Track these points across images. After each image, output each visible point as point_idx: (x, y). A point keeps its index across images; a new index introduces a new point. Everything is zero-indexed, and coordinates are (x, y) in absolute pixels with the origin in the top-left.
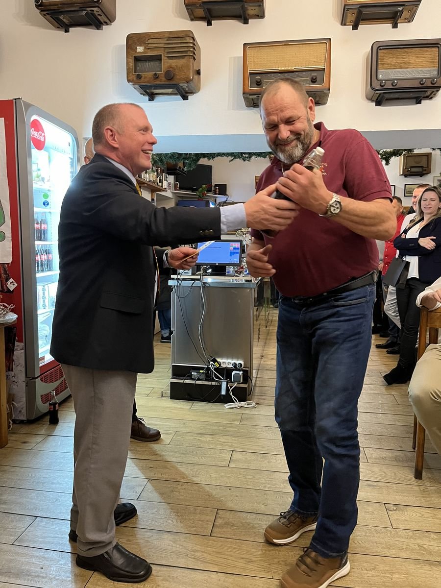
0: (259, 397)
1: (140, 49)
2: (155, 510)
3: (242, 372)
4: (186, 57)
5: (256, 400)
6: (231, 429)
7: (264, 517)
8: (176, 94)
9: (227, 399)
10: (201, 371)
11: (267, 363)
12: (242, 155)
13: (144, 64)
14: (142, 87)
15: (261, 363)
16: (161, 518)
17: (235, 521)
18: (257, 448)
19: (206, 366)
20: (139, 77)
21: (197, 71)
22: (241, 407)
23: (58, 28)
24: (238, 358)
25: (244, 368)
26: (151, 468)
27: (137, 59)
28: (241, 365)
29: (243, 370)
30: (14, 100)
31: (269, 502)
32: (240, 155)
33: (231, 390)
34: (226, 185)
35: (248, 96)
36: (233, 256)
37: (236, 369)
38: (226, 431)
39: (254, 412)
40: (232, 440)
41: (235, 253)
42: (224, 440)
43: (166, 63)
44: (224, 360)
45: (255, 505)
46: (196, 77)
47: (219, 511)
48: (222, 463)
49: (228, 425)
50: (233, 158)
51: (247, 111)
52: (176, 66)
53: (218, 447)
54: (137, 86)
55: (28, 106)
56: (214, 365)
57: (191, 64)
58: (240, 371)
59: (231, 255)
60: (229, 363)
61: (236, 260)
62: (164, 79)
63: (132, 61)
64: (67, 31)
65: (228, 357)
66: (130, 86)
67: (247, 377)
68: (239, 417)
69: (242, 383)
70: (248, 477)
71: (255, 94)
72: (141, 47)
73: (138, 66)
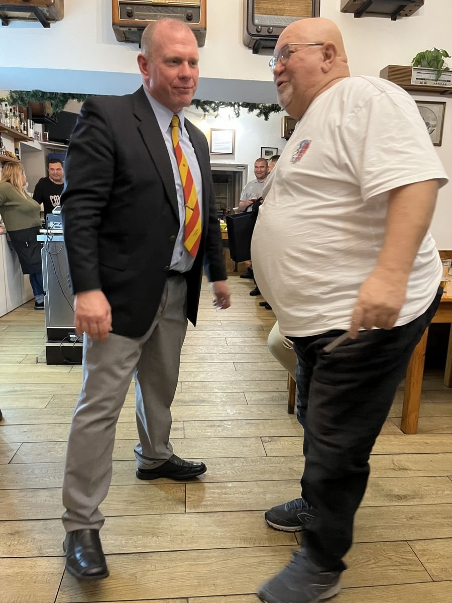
2: (29, 471)
8: (35, 20)
26: (24, 432)
35: (118, 28)
46: (58, 1)
51: (118, 46)
71: (126, 27)
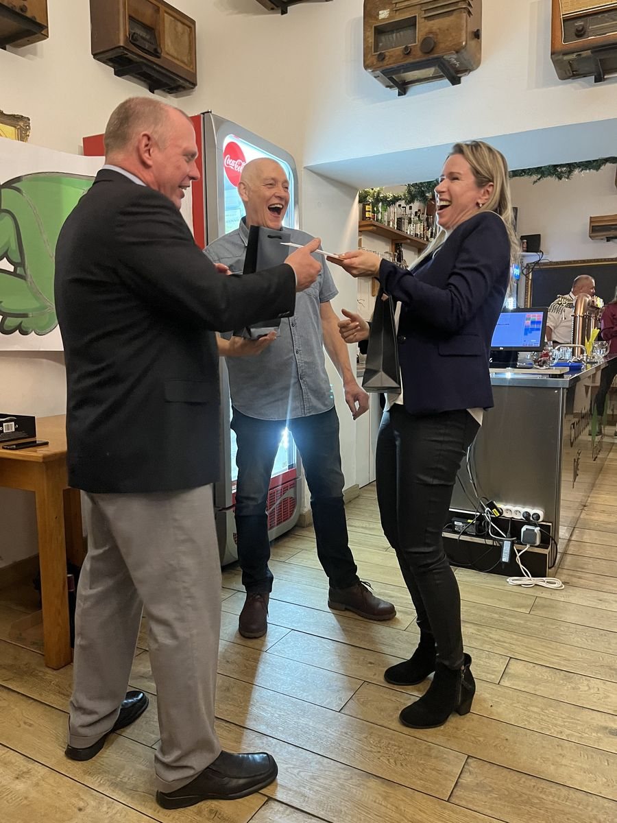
0: (571, 573)
1: (384, 14)
2: (363, 735)
3: (539, 528)
4: (455, 13)
5: (564, 578)
6: (513, 620)
7: (551, 787)
8: (441, 77)
9: (511, 570)
10: (469, 521)
11: (592, 517)
12: (555, 169)
13: (390, 36)
14: (384, 72)
15: (582, 517)
16: (371, 751)
17: (495, 784)
18: (555, 660)
19: (478, 514)
20: (381, 57)
21: (475, 32)
22: (536, 585)
23: (272, 9)
24: (534, 505)
25: (542, 521)
26: (371, 663)
27: (380, 31)
28: (538, 517)
29: (541, 526)
30: (202, 115)
31: (564, 762)
32: (553, 171)
33: (518, 555)
34: (540, 235)
35: (561, 57)
36: (529, 334)
37: (529, 523)
38: (503, 621)
39: (559, 597)
40: (513, 638)
41: (533, 329)
42: (497, 637)
43: (423, 28)
44: (509, 507)
45: (537, 762)
46: (473, 43)
47: (469, 760)
48: (489, 676)
49: (508, 612)
50: (539, 176)
51: (561, 87)
52: (439, 29)
53: (487, 647)
54: (378, 72)
55: (220, 122)
56: (491, 514)
57: (464, 22)
58: (536, 525)
59: (526, 334)
60: (517, 511)
61: (535, 341)
62: (419, 53)
63: (371, 33)
64: (284, 12)
65: (516, 501)
66: (368, 74)
67: (548, 537)
68: (530, 602)
69: (537, 547)
70: (532, 709)
71: (573, 53)
72: (385, 11)
73: (381, 42)
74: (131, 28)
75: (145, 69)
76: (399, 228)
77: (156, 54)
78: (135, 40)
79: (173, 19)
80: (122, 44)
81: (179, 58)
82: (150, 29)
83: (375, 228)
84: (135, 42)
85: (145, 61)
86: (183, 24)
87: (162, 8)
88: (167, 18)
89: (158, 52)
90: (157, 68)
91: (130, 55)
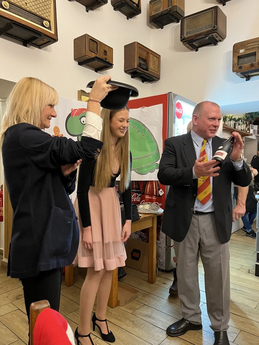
13: (244, 59)
14: (242, 73)
20: (241, 68)
23: (192, 50)
27: (239, 57)
30: (168, 94)
43: (258, 56)
54: (239, 73)
55: (175, 95)
62: (257, 66)
63: (236, 59)
64: (197, 50)
72: (242, 50)
73: (240, 61)
74: (139, 61)
75: (143, 75)
76: (235, 127)
77: (147, 69)
78: (140, 65)
79: (153, 56)
80: (136, 67)
81: (155, 70)
82: (145, 61)
83: (225, 128)
84: (140, 66)
85: (143, 73)
86: (156, 57)
87: (150, 52)
88: (151, 56)
89: (148, 69)
90: (147, 75)
91: (138, 71)
